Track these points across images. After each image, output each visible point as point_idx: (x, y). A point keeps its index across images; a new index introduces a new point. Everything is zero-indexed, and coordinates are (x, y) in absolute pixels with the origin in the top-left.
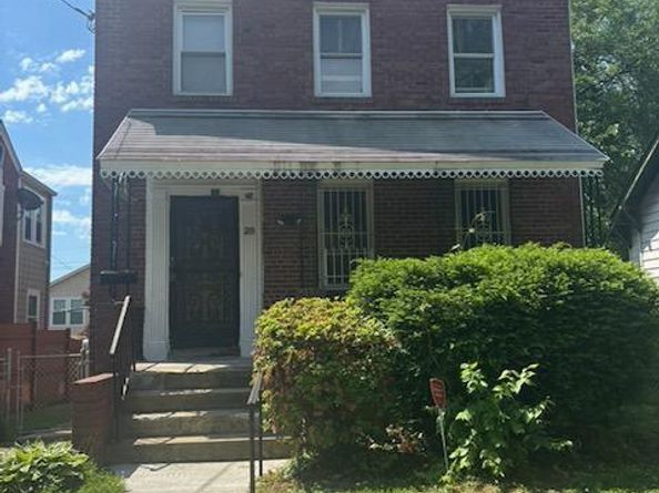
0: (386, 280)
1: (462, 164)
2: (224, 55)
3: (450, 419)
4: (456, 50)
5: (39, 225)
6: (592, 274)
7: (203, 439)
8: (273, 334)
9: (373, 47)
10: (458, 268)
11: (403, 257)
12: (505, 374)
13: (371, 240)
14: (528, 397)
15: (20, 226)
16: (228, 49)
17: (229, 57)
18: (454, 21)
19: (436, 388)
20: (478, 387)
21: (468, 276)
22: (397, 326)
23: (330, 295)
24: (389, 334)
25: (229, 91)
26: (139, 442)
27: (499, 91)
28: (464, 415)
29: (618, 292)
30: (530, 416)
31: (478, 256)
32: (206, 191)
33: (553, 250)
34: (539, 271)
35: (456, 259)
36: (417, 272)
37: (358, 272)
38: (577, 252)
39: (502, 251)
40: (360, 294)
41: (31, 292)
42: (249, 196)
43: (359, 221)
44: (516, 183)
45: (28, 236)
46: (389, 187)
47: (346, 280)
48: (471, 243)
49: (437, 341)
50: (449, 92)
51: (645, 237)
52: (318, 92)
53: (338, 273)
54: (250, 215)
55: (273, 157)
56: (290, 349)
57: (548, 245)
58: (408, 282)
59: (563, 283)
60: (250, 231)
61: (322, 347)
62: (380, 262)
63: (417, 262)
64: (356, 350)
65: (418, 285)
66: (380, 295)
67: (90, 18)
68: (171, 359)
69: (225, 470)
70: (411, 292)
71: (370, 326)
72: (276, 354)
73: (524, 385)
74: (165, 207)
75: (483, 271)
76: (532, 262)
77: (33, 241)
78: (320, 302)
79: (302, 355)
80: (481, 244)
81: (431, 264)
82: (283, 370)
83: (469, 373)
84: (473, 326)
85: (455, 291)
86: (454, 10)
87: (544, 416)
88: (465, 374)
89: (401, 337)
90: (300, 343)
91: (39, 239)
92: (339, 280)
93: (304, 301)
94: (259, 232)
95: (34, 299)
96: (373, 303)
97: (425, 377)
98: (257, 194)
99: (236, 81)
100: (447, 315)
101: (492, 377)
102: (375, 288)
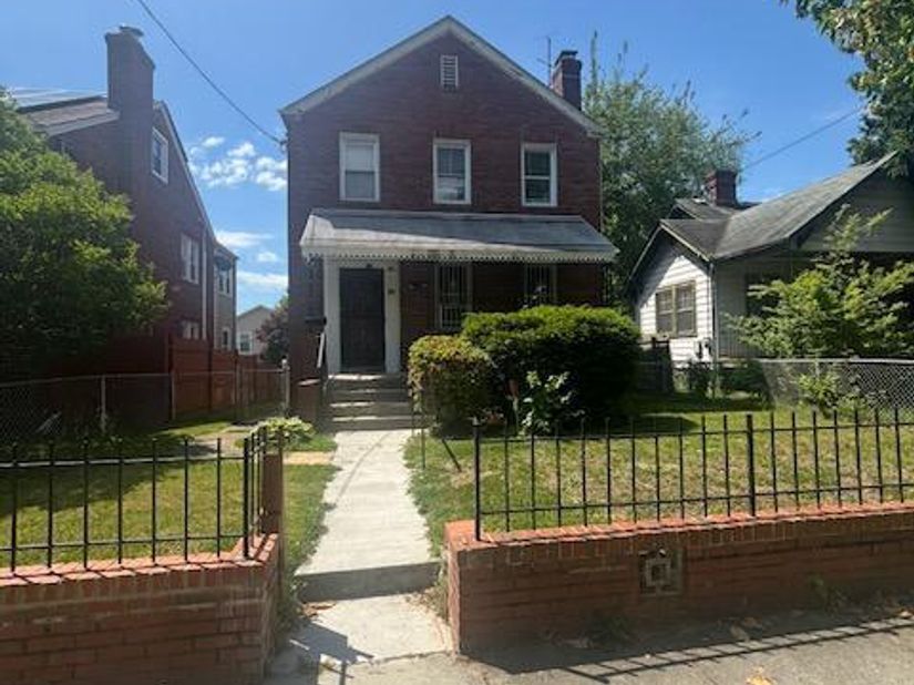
0: (485, 326)
1: (529, 253)
2: (372, 173)
3: (521, 404)
4: (527, 174)
5: (228, 281)
6: (602, 324)
7: (373, 418)
8: (421, 356)
9: (473, 171)
10: (528, 319)
11: (493, 311)
12: (551, 378)
13: (470, 299)
14: (563, 390)
15: (216, 283)
16: (377, 170)
17: (377, 176)
18: (526, 154)
19: (512, 385)
20: (536, 386)
21: (533, 324)
22: (491, 352)
23: (451, 334)
24: (486, 357)
25: (377, 198)
26: (336, 419)
27: (553, 203)
28: (528, 400)
29: (616, 334)
30: (563, 399)
31: (537, 312)
32: (363, 266)
33: (581, 309)
34: (572, 322)
35: (525, 314)
36: (503, 321)
37: (467, 319)
38: (595, 311)
39: (552, 309)
40: (468, 334)
41: (225, 329)
42: (390, 269)
43: (461, 287)
44: (563, 267)
45: (221, 289)
46: (483, 268)
47: (459, 325)
48: (533, 304)
49: (515, 360)
50: (520, 201)
51: (644, 298)
52: (437, 200)
53: (449, 319)
54: (391, 281)
55: (411, 245)
56: (432, 364)
57: (577, 306)
58: (498, 327)
59: (585, 328)
60: (391, 292)
61: (450, 364)
62: (481, 315)
63: (503, 316)
64: (469, 366)
65: (504, 329)
66: (482, 334)
67: (282, 143)
68: (342, 372)
69: (387, 435)
70: (499, 333)
71: (476, 353)
72: (423, 367)
73: (561, 385)
74: (336, 275)
75: (541, 321)
76: (568, 316)
77: (224, 292)
78: (447, 338)
79: (439, 368)
80: (538, 305)
81: (511, 317)
82: (427, 378)
83: (531, 377)
84: (535, 352)
85: (525, 333)
86: (526, 146)
87: (570, 399)
88: (529, 378)
89: (494, 359)
90: (437, 362)
91: (228, 291)
92: (454, 325)
93: (435, 337)
94: (397, 293)
95: (226, 334)
96: (477, 339)
97: (507, 380)
98: (396, 267)
99: (383, 191)
100: (521, 346)
101: (544, 379)
102: (479, 330)
